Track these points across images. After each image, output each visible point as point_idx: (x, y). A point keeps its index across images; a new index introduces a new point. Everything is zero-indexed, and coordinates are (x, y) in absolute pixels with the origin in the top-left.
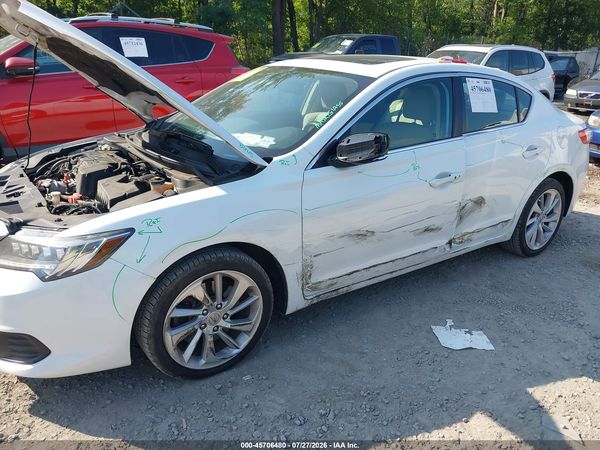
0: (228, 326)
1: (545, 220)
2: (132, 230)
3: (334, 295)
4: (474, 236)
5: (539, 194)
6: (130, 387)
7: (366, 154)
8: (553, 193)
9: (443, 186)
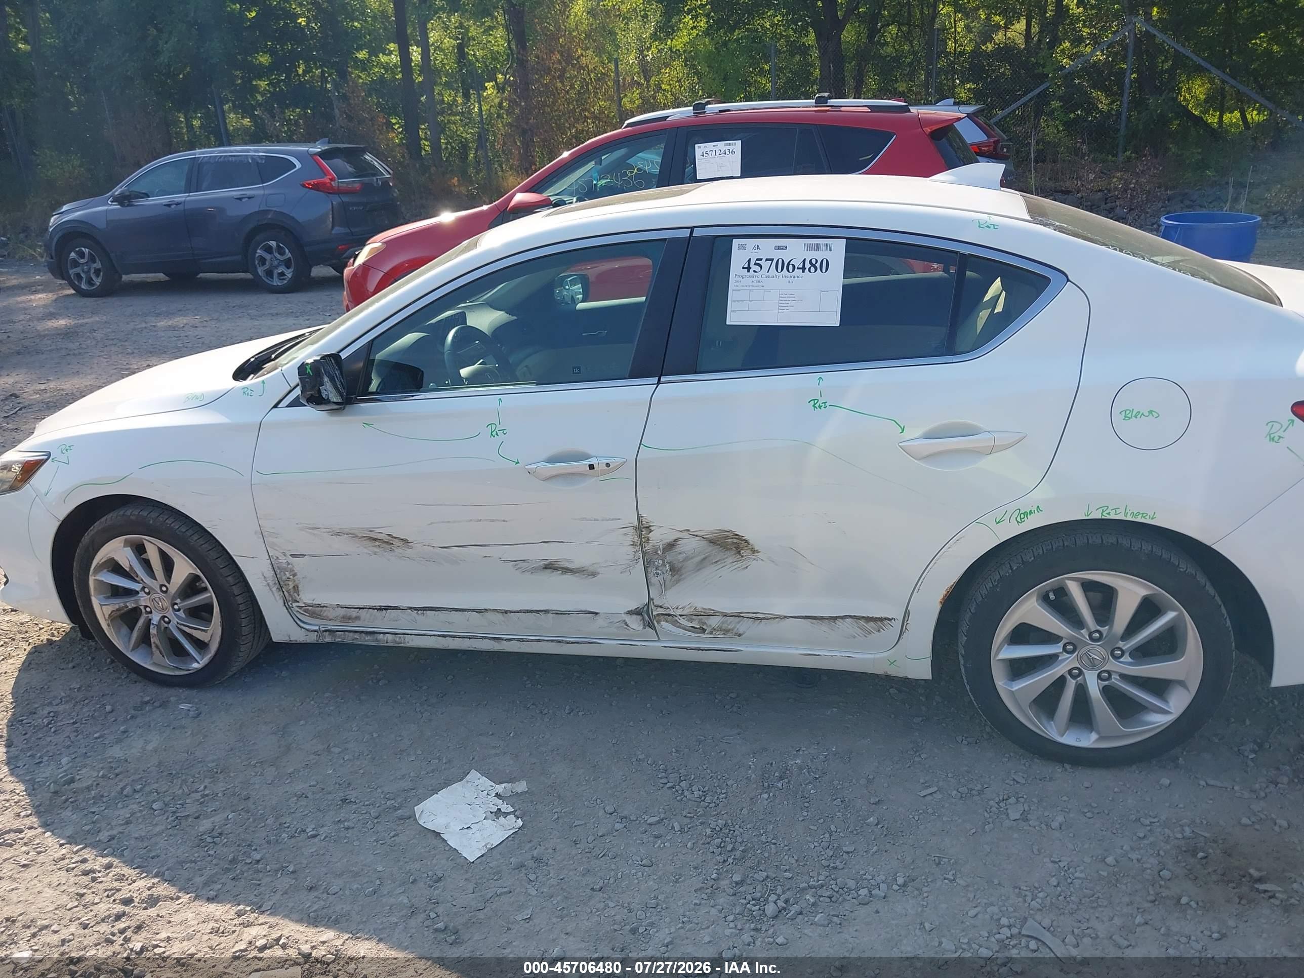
2: (46, 453)
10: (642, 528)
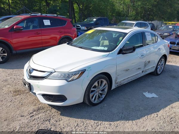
0: (101, 93)
1: (161, 66)
2: (85, 70)
3: (120, 85)
4: (147, 70)
5: (160, 60)
6: (79, 109)
7: (131, 51)
8: (163, 59)
9: (142, 58)
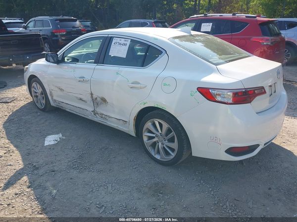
4: (108, 118)
10: (92, 94)
